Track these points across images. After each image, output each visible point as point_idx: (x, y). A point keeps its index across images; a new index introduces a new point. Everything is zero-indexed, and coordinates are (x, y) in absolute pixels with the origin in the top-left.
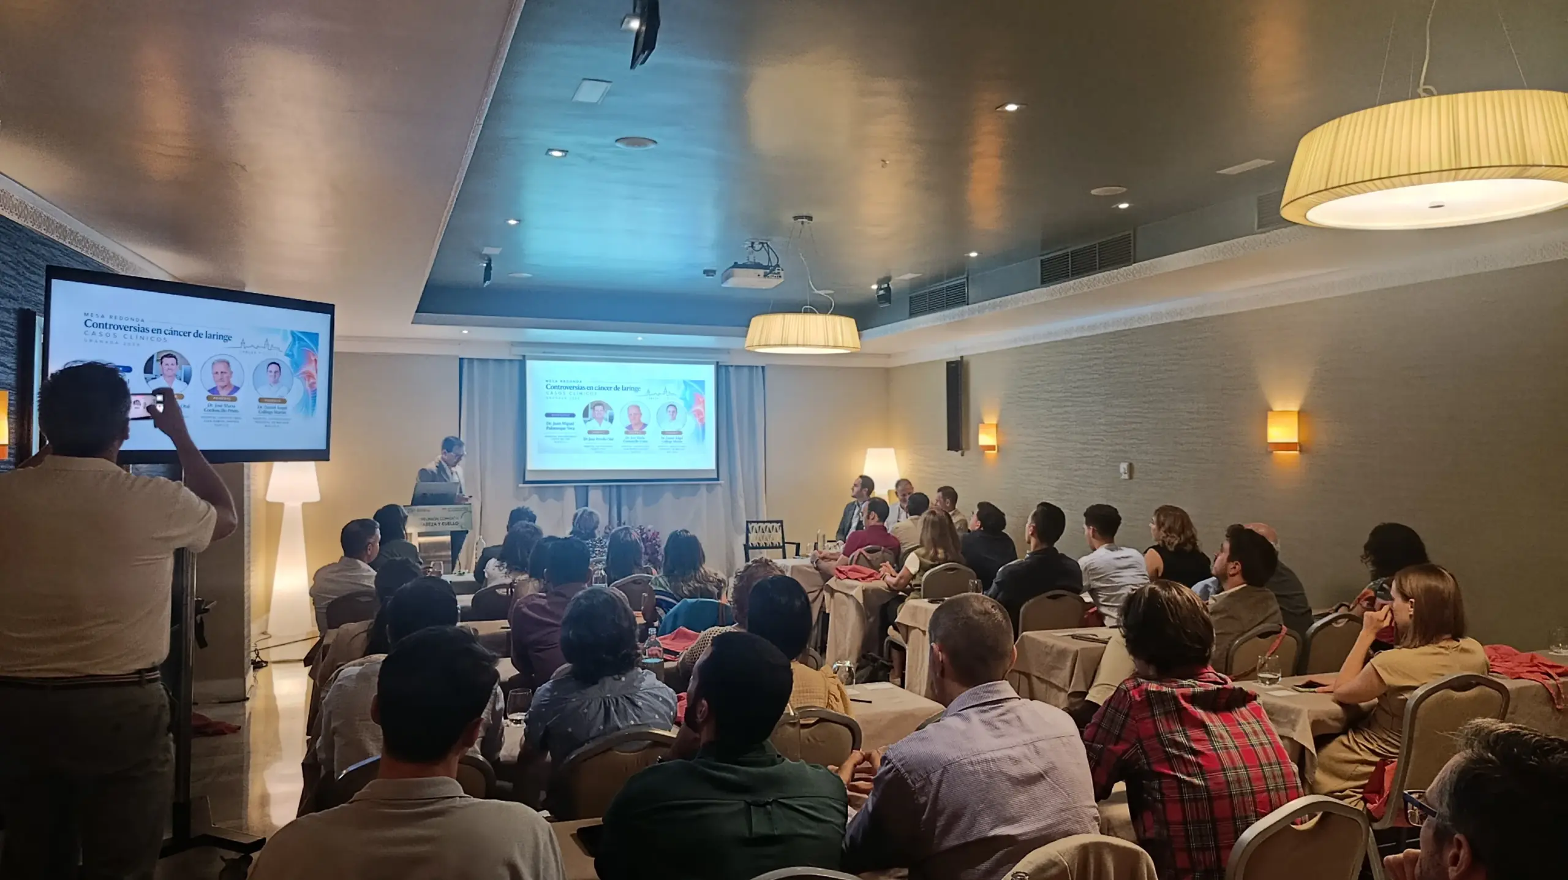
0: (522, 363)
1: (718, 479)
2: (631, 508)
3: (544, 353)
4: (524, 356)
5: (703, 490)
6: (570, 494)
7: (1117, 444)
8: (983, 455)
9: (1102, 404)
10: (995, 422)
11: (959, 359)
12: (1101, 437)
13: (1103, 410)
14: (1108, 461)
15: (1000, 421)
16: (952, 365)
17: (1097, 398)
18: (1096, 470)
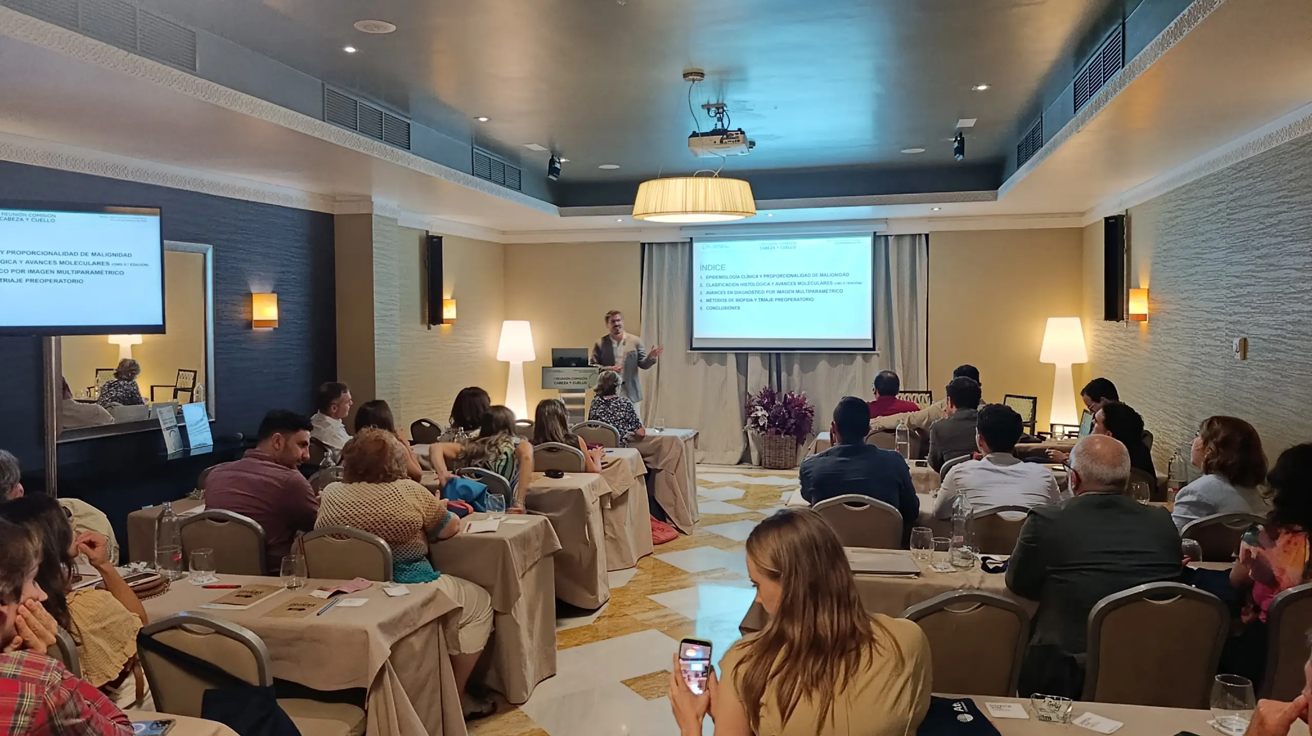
0: (690, 245)
1: (874, 349)
2: (790, 373)
3: (707, 234)
4: (691, 239)
5: (859, 359)
6: (731, 359)
7: (1235, 313)
8: (1138, 326)
9: (1224, 262)
10: (1147, 287)
11: (1124, 213)
12: (1222, 304)
13: (1224, 269)
14: (1227, 335)
15: (1150, 285)
16: (1110, 221)
17: (1220, 254)
18: (1218, 346)
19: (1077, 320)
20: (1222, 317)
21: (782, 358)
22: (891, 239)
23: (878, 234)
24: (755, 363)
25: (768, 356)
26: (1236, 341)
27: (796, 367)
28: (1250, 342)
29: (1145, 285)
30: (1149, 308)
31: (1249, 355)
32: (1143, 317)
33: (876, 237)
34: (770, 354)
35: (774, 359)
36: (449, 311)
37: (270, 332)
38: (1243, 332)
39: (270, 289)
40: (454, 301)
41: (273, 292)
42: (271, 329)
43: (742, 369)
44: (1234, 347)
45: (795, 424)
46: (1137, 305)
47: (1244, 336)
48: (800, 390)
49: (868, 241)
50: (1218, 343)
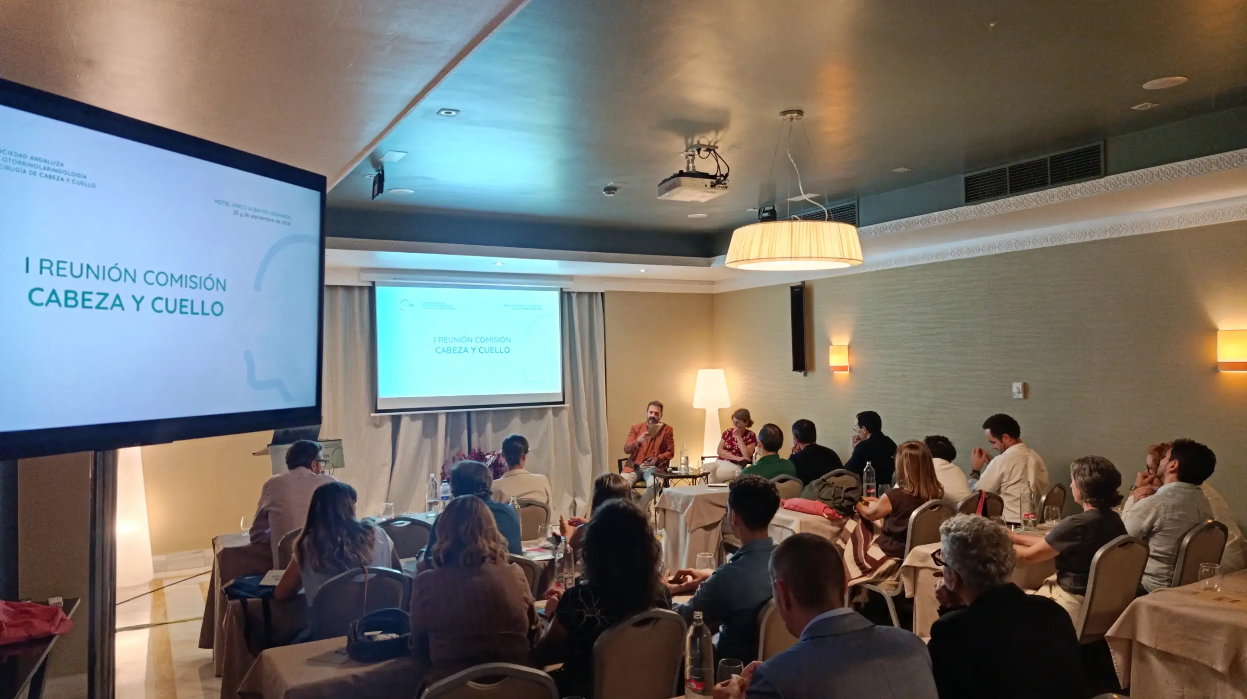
0: (372, 290)
1: (563, 403)
2: (481, 433)
3: (394, 279)
4: (374, 283)
5: (550, 413)
8: (834, 377)
10: (847, 346)
14: (1001, 381)
15: (850, 343)
16: (796, 290)
19: (720, 370)
20: (983, 367)
21: (473, 417)
22: (574, 296)
23: (564, 290)
29: (841, 342)
30: (850, 361)
31: (1030, 395)
32: (842, 368)
33: (562, 293)
35: (465, 417)
38: (1023, 379)
46: (835, 358)
49: (556, 295)
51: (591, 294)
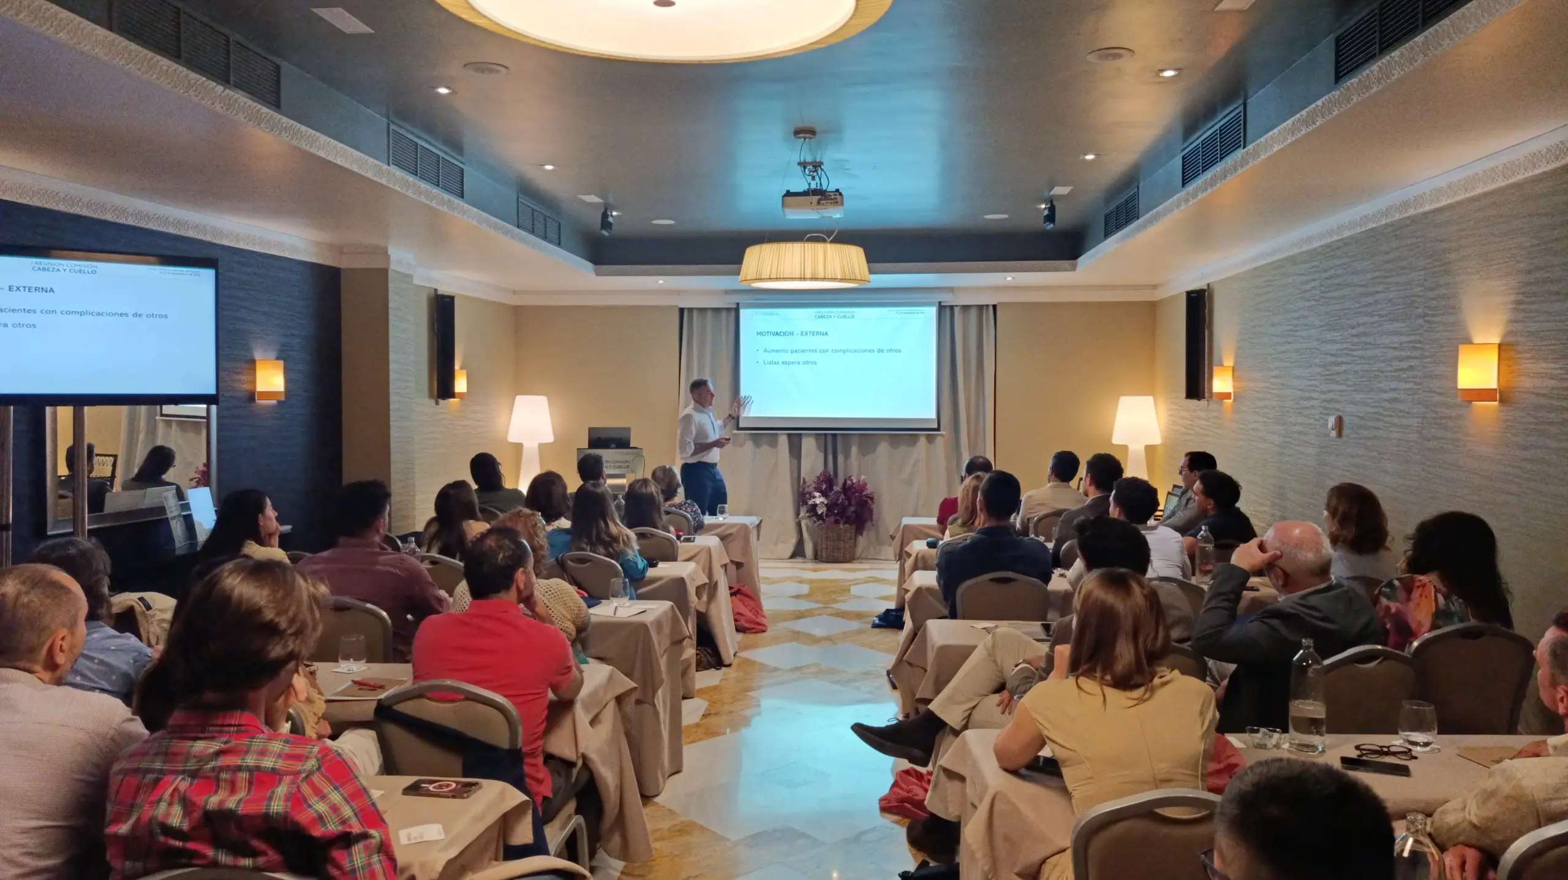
0: (737, 310)
1: (938, 429)
2: (847, 456)
3: (756, 300)
4: (738, 304)
5: (923, 441)
7: (1330, 391)
8: (1221, 404)
9: (1318, 340)
10: (1232, 365)
11: (1206, 288)
12: (1316, 382)
13: (1318, 347)
14: (1321, 413)
15: (1236, 362)
16: (1192, 295)
17: (1313, 332)
18: (1311, 424)
19: (1150, 399)
20: (1315, 395)
21: (839, 439)
22: (956, 310)
23: (943, 304)
24: (809, 445)
25: (823, 437)
26: (1331, 421)
27: (854, 450)
28: (1346, 419)
29: (1229, 362)
30: (1234, 387)
31: (1345, 432)
32: (1227, 396)
33: (941, 308)
34: (825, 434)
35: (829, 439)
36: (461, 385)
37: (273, 407)
38: (1338, 410)
39: (273, 354)
40: (465, 371)
41: (278, 358)
42: (274, 402)
43: (795, 451)
44: (1330, 425)
45: (855, 512)
46: (1221, 383)
47: (1340, 414)
48: (859, 475)
49: (932, 312)
50: (1312, 421)
51: (980, 308)
